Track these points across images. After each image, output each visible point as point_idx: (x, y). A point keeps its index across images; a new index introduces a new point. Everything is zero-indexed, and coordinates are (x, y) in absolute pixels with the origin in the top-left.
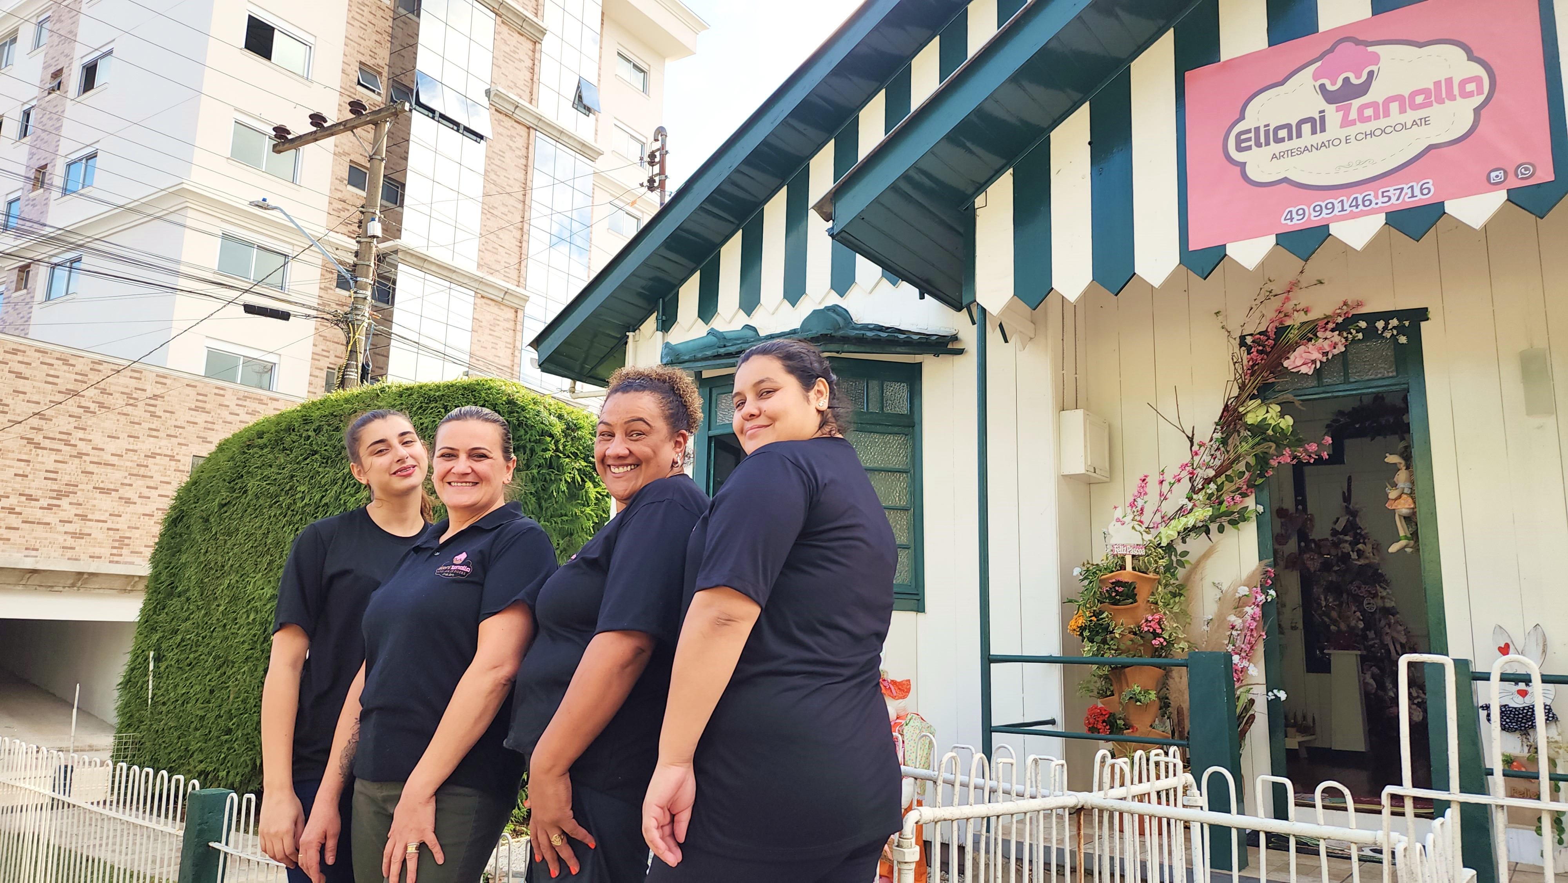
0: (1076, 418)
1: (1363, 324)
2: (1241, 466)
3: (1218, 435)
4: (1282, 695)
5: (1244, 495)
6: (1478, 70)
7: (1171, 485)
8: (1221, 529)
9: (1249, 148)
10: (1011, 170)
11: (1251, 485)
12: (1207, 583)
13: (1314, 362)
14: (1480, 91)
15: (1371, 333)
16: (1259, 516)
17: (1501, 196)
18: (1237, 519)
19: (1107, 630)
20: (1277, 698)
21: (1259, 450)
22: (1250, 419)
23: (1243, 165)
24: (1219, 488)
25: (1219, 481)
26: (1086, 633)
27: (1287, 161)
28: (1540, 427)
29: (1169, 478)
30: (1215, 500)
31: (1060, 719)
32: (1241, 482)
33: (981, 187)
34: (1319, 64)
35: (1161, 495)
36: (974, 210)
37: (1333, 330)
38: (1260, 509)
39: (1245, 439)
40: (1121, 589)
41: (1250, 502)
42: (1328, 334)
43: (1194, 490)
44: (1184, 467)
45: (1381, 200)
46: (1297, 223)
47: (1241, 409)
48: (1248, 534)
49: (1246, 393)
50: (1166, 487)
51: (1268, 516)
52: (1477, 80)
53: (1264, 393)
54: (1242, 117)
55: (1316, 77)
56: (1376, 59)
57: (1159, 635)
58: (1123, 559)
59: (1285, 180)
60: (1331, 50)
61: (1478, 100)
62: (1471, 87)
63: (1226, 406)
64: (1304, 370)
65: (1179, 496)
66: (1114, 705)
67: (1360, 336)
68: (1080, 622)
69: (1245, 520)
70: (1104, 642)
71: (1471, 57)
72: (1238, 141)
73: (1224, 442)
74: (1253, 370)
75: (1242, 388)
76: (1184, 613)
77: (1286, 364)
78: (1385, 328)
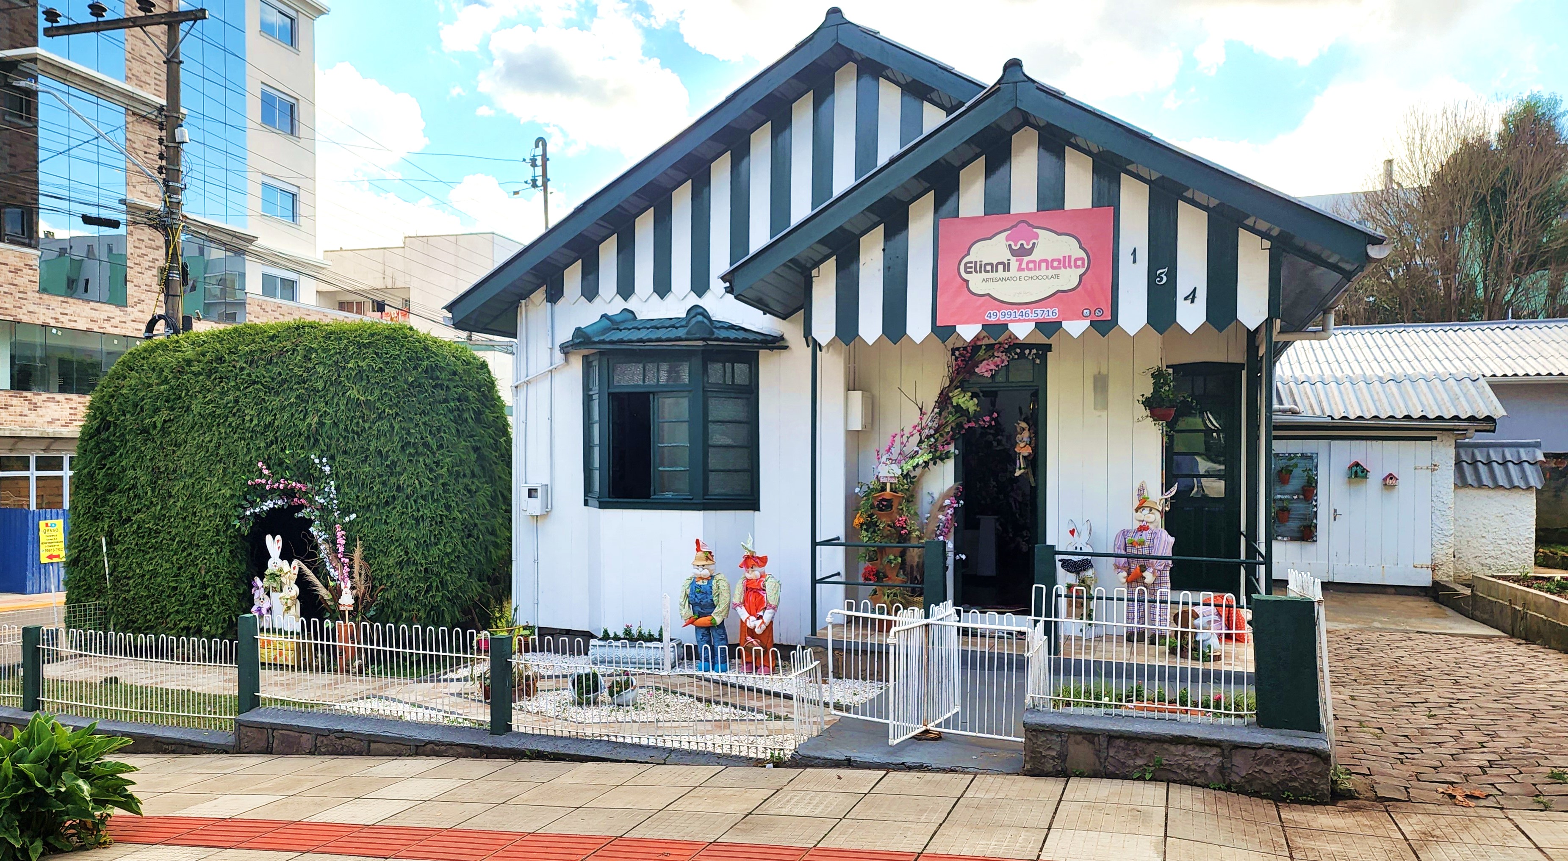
0: (857, 396)
1: (1018, 351)
2: (948, 429)
3: (937, 410)
4: (964, 557)
5: (948, 444)
6: (1082, 254)
7: (908, 438)
8: (935, 464)
9: (971, 272)
10: (835, 257)
11: (952, 438)
12: (925, 491)
13: (991, 370)
14: (1083, 263)
15: (1022, 356)
16: (956, 456)
17: (1087, 323)
18: (944, 457)
19: (875, 524)
20: (961, 559)
21: (958, 421)
22: (955, 401)
23: (967, 281)
24: (936, 440)
25: (936, 436)
26: (865, 527)
27: (990, 284)
28: (1100, 416)
29: (907, 434)
30: (933, 448)
31: (843, 573)
32: (948, 437)
33: (817, 264)
34: (1009, 232)
35: (902, 443)
36: (812, 278)
37: (1002, 352)
38: (957, 452)
39: (951, 413)
40: (885, 503)
41: (951, 448)
42: (1000, 355)
43: (921, 442)
44: (915, 427)
45: (1034, 315)
46: (993, 320)
47: (951, 394)
48: (949, 468)
49: (952, 386)
50: (905, 439)
51: (961, 456)
52: (1082, 259)
53: (963, 386)
54: (968, 254)
55: (1007, 240)
56: (1036, 236)
57: (905, 528)
58: (885, 484)
59: (988, 295)
60: (1015, 226)
61: (1082, 270)
62: (1079, 263)
63: (942, 392)
64: (986, 374)
65: (912, 445)
66: (878, 565)
67: (1016, 357)
68: (862, 520)
69: (948, 458)
70: (874, 532)
71: (1081, 247)
72: (966, 267)
73: (940, 413)
74: (958, 371)
75: (951, 382)
76: (916, 514)
77: (977, 370)
78: (1030, 353)
